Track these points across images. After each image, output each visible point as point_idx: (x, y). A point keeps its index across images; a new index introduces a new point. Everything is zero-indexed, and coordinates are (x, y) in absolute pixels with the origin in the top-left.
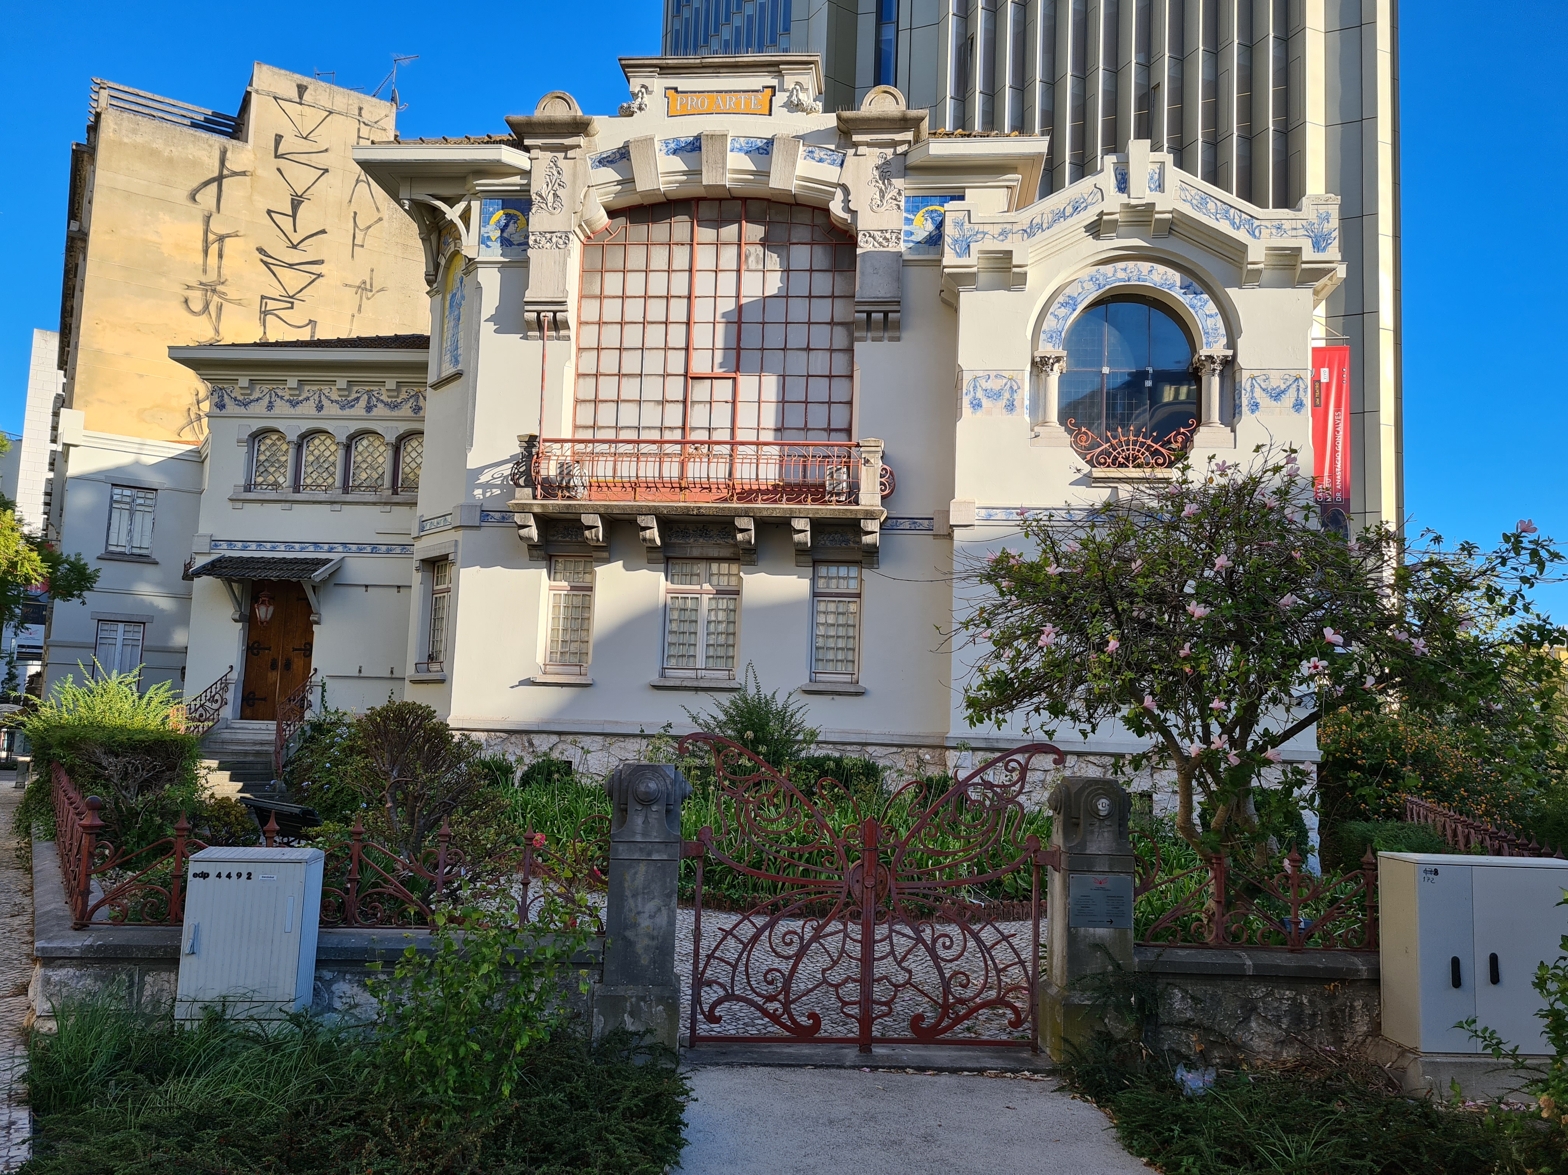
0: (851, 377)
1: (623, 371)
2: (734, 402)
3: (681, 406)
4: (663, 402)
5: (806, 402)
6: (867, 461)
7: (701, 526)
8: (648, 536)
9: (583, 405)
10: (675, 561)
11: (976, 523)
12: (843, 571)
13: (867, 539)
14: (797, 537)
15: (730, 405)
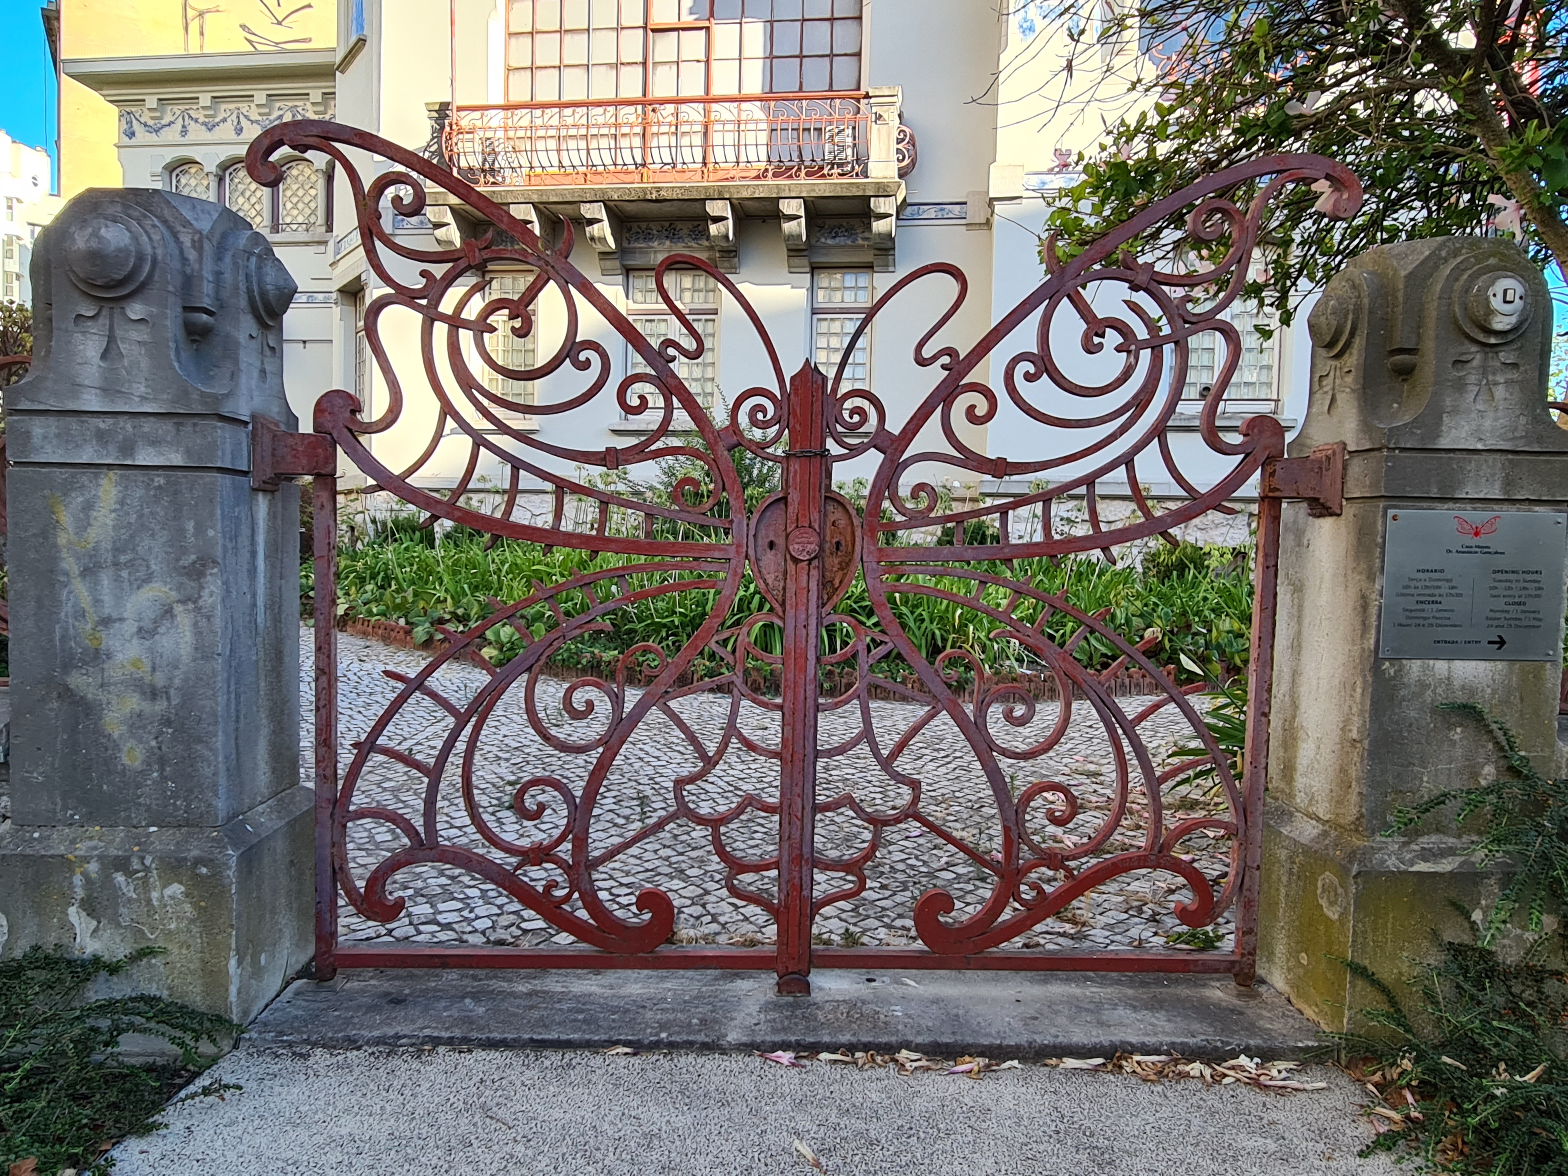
0: (860, 18)
1: (566, 26)
2: (707, 62)
3: (640, 69)
4: (617, 65)
5: (801, 57)
6: (879, 117)
7: (667, 224)
8: (596, 234)
9: (517, 74)
10: (636, 274)
11: (1026, 194)
12: (850, 279)
13: (879, 226)
14: (788, 227)
15: (702, 65)
